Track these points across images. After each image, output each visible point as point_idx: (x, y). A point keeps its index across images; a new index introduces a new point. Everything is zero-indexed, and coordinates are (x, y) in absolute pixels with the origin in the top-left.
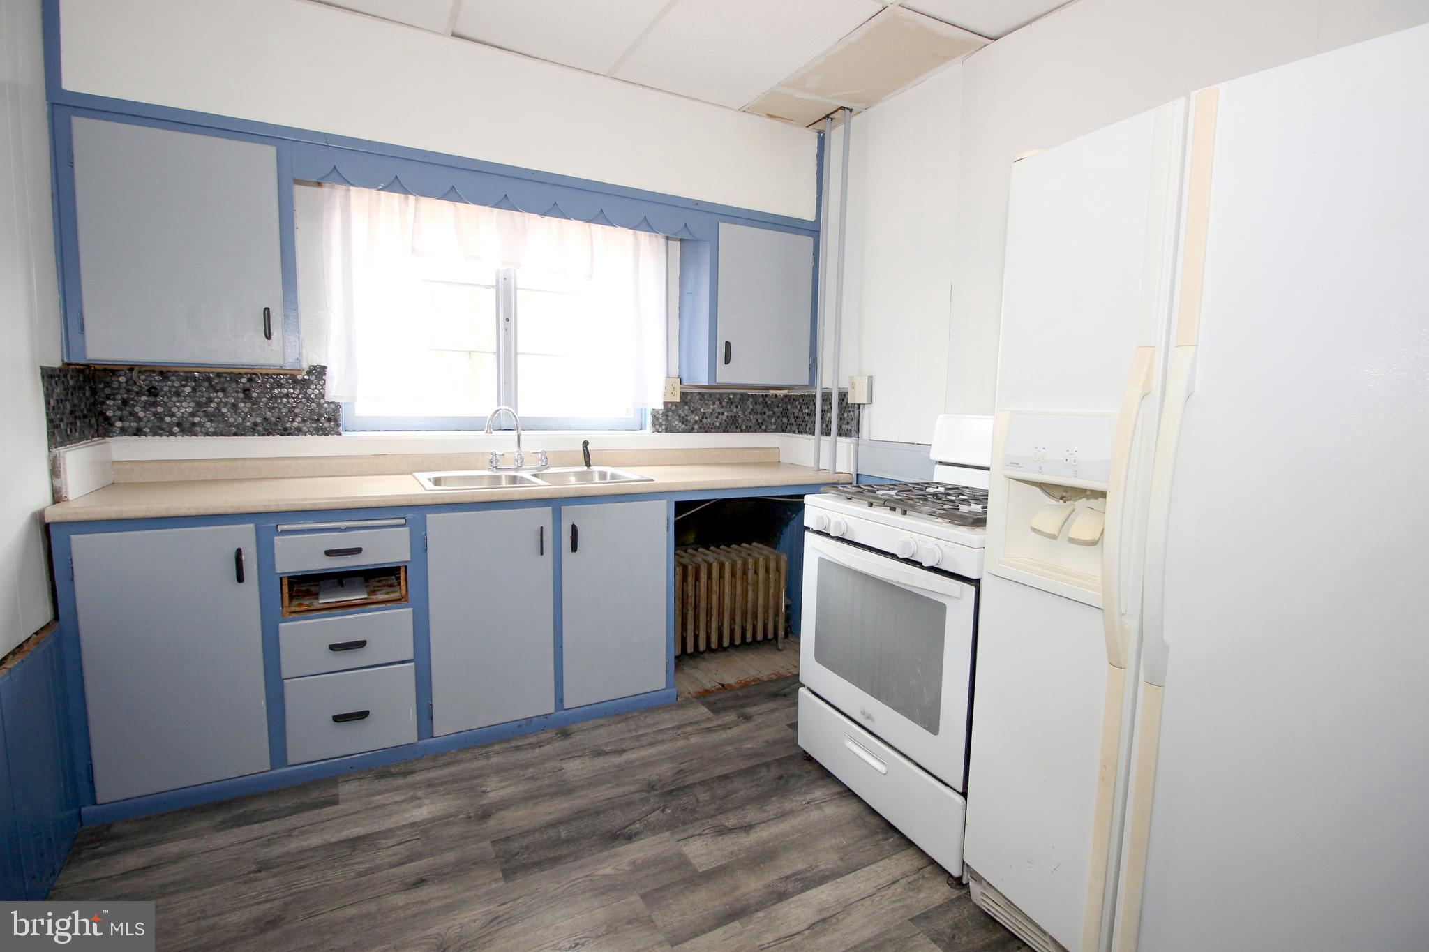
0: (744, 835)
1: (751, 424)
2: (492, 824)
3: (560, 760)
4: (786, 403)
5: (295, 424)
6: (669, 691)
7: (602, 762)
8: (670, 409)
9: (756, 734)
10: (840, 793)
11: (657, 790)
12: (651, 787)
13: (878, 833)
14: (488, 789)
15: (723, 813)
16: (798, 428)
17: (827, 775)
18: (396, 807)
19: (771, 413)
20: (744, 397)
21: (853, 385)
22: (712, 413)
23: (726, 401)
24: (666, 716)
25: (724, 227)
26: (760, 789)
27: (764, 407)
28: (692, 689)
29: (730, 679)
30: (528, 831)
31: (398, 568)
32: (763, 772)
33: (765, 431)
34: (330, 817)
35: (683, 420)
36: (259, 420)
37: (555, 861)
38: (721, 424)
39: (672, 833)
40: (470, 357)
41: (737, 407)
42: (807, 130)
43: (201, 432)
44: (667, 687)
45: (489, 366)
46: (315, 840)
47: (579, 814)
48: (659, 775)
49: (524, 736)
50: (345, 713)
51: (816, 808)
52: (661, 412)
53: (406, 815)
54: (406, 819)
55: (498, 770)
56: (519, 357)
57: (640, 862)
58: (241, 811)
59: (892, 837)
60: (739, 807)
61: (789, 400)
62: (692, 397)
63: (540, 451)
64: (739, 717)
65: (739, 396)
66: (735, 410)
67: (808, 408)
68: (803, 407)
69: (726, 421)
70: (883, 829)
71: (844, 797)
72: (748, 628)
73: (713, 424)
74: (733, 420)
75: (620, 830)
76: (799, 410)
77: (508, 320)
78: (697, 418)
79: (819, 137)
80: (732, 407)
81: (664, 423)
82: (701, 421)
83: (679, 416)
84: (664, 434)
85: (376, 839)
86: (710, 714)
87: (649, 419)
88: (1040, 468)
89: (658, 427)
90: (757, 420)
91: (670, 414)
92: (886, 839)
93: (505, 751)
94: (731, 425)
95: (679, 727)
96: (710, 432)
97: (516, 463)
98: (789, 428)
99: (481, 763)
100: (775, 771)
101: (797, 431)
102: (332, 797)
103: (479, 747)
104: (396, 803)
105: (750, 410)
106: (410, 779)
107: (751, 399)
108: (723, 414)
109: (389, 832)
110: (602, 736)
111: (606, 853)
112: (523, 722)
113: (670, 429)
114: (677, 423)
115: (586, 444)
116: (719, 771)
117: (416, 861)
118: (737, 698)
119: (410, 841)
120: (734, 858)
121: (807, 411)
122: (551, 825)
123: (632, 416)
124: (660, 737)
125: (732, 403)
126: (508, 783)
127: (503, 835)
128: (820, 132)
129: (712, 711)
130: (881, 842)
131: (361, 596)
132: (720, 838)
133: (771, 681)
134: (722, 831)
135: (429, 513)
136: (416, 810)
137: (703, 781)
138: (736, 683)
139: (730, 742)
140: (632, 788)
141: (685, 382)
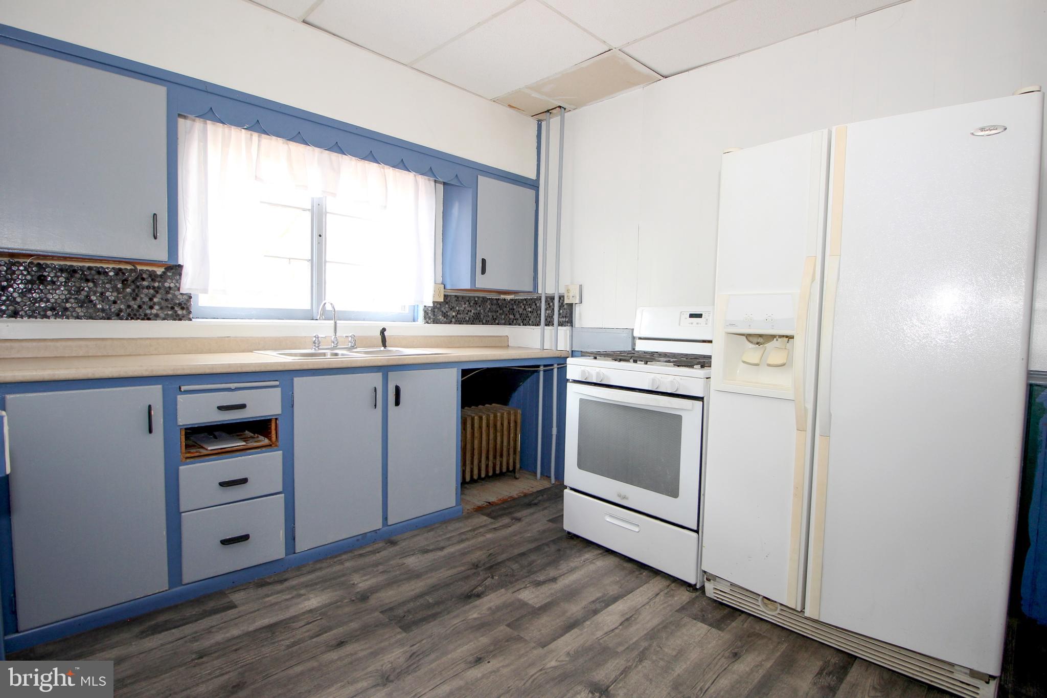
0: (554, 584)
1: (489, 319)
2: (373, 601)
3: (400, 558)
4: (512, 305)
5: (154, 311)
6: (457, 507)
7: (431, 556)
8: (436, 306)
9: (529, 528)
10: (601, 554)
11: (481, 567)
12: (476, 566)
13: (634, 572)
14: (356, 582)
15: (533, 574)
16: (523, 322)
17: (589, 544)
18: (287, 603)
19: (502, 311)
20: (484, 300)
21: (568, 291)
22: (463, 311)
23: (473, 302)
24: (461, 524)
25: (481, 179)
26: (549, 558)
27: (497, 307)
28: (469, 507)
29: (493, 499)
30: (403, 603)
31: (270, 420)
32: (547, 549)
33: (498, 324)
34: (237, 616)
35: (445, 315)
36: (122, 307)
37: (434, 616)
38: (469, 319)
39: (506, 589)
40: (290, 263)
41: (480, 306)
42: (531, 119)
43: (72, 315)
44: (457, 505)
45: (305, 269)
46: (235, 632)
47: (434, 588)
48: (477, 558)
49: (361, 547)
50: (230, 537)
51: (591, 564)
52: (430, 309)
53: (301, 606)
54: (302, 608)
55: (356, 570)
56: (327, 264)
57: (494, 608)
58: (153, 622)
59: (644, 572)
60: (542, 569)
61: (515, 302)
62: (451, 298)
63: (350, 335)
64: (512, 520)
65: (481, 299)
66: (478, 309)
67: (531, 307)
68: (526, 307)
69: (473, 316)
70: (636, 569)
71: (605, 555)
72: (497, 463)
73: (465, 318)
74: (478, 316)
75: (470, 592)
76: (523, 309)
77: (320, 236)
78: (454, 314)
79: (538, 124)
80: (477, 306)
81: (432, 317)
82: (456, 316)
83: (442, 312)
84: (432, 325)
85: (287, 624)
86: (490, 520)
87: (421, 314)
88: (750, 326)
89: (428, 319)
90: (493, 316)
91: (436, 310)
92: (641, 574)
93: (352, 558)
94: (476, 320)
95: (474, 530)
96: (463, 324)
97: (333, 344)
98: (515, 321)
99: (337, 568)
100: (553, 548)
101: (522, 324)
102: (229, 604)
103: (330, 558)
104: (287, 600)
105: (488, 309)
106: (286, 584)
107: (489, 302)
108: (471, 311)
109: (294, 618)
110: (422, 540)
111: (467, 607)
112: (360, 537)
113: (436, 321)
114: (440, 317)
115: (383, 331)
116: (517, 551)
117: (329, 632)
118: (504, 509)
119: (316, 621)
120: (555, 597)
121: (530, 310)
122: (418, 596)
123: (407, 312)
124: (464, 537)
125: (477, 304)
126: (368, 577)
127: (387, 607)
128: (539, 121)
129: (492, 518)
130: (639, 576)
131: (241, 444)
132: (539, 588)
133: (519, 497)
134: (538, 584)
135: (296, 377)
136: (306, 602)
137: (510, 558)
138: (497, 500)
139: (515, 534)
140: (463, 568)
141: (448, 287)
